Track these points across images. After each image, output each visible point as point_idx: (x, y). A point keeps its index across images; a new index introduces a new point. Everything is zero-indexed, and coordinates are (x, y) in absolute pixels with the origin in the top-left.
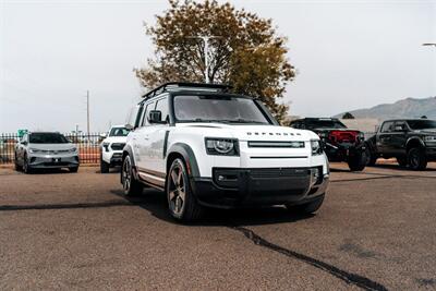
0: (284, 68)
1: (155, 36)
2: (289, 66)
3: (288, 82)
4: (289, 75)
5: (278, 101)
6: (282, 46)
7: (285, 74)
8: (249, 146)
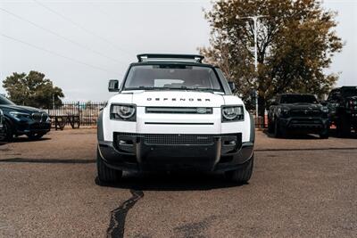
0: (331, 40)
1: (211, 19)
2: (336, 38)
3: (335, 53)
4: (336, 47)
5: (325, 72)
6: (331, 20)
7: (332, 46)
8: (147, 112)
